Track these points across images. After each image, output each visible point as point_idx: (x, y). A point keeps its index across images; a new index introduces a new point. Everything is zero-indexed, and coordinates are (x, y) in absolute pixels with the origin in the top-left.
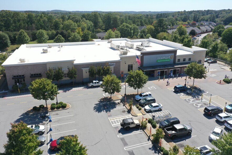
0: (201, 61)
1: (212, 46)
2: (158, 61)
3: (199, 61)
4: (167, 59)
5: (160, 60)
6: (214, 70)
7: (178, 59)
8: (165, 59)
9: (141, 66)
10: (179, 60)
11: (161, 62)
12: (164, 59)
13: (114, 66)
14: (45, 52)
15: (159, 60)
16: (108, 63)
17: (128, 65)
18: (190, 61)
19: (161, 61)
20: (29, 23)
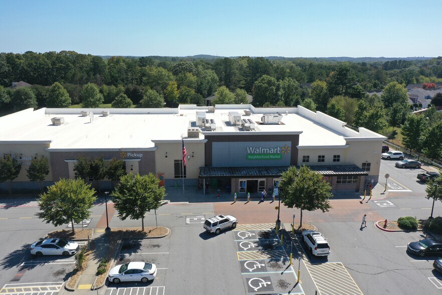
0: (369, 165)
1: (429, 130)
2: (250, 157)
3: (364, 164)
4: (274, 154)
5: (254, 154)
6: (404, 189)
7: (304, 157)
8: (267, 154)
9: (206, 165)
10: (306, 159)
11: (256, 159)
12: (264, 154)
13: (139, 160)
14: (56, 122)
15: (251, 154)
16: (125, 152)
17: (175, 161)
18: (336, 163)
19: (258, 157)
20: (92, 73)
